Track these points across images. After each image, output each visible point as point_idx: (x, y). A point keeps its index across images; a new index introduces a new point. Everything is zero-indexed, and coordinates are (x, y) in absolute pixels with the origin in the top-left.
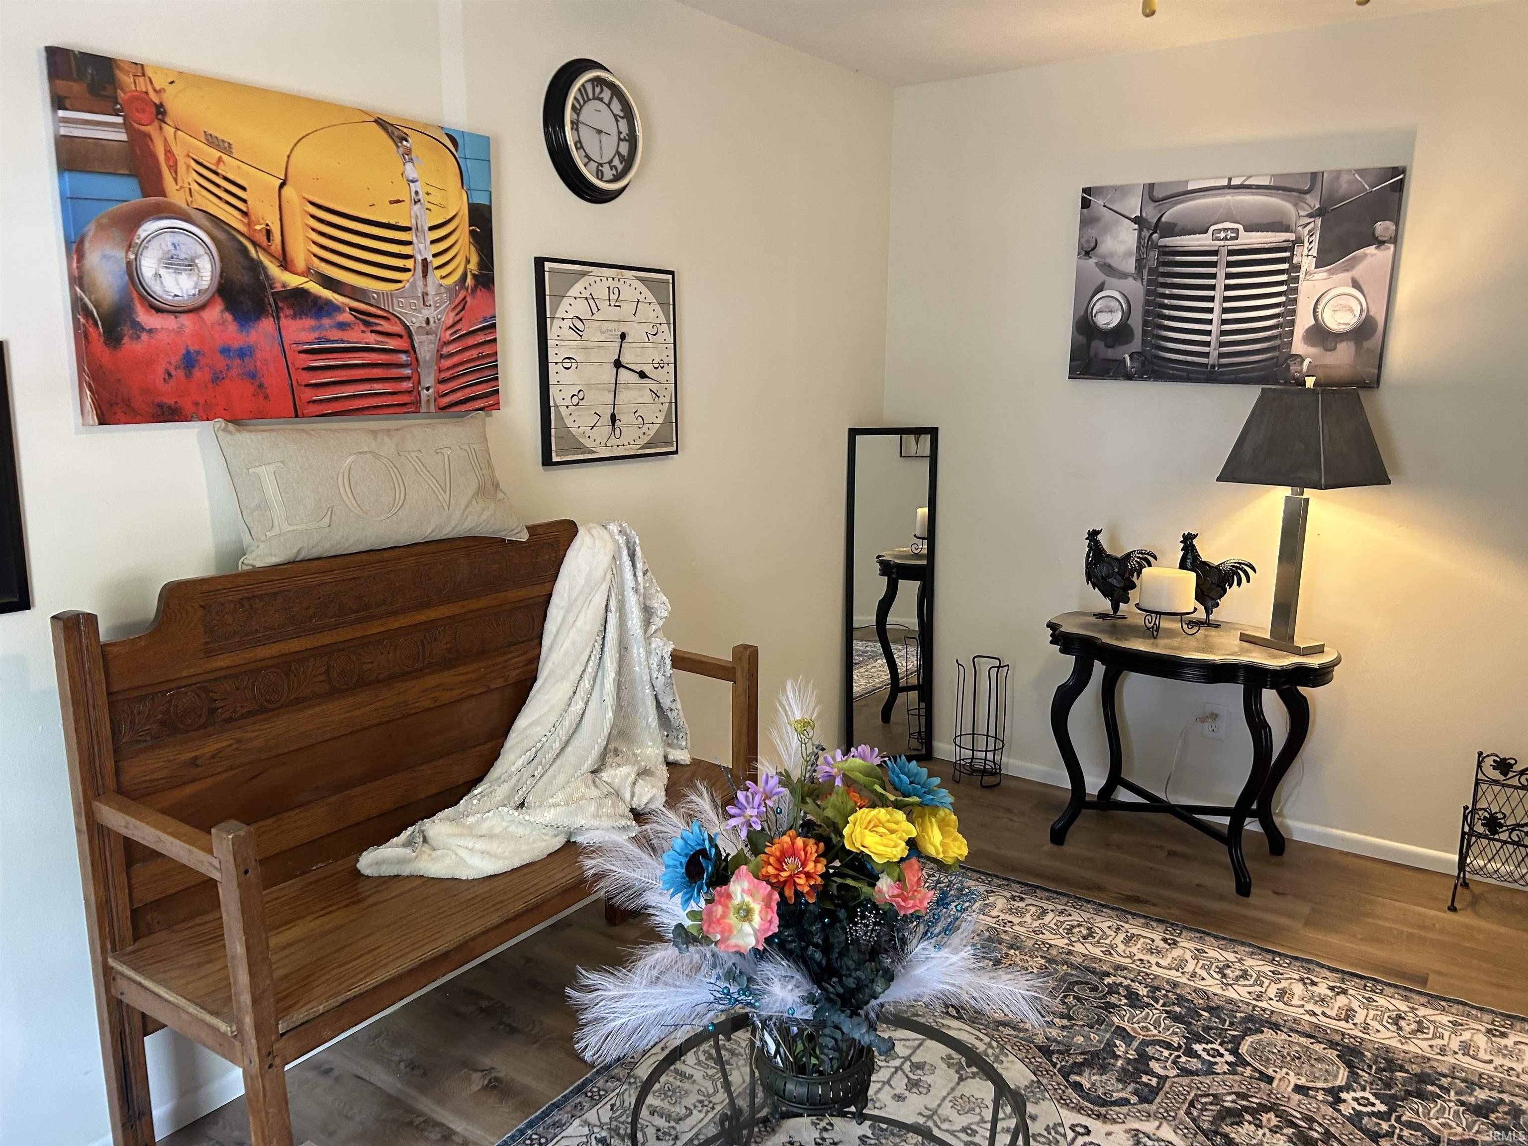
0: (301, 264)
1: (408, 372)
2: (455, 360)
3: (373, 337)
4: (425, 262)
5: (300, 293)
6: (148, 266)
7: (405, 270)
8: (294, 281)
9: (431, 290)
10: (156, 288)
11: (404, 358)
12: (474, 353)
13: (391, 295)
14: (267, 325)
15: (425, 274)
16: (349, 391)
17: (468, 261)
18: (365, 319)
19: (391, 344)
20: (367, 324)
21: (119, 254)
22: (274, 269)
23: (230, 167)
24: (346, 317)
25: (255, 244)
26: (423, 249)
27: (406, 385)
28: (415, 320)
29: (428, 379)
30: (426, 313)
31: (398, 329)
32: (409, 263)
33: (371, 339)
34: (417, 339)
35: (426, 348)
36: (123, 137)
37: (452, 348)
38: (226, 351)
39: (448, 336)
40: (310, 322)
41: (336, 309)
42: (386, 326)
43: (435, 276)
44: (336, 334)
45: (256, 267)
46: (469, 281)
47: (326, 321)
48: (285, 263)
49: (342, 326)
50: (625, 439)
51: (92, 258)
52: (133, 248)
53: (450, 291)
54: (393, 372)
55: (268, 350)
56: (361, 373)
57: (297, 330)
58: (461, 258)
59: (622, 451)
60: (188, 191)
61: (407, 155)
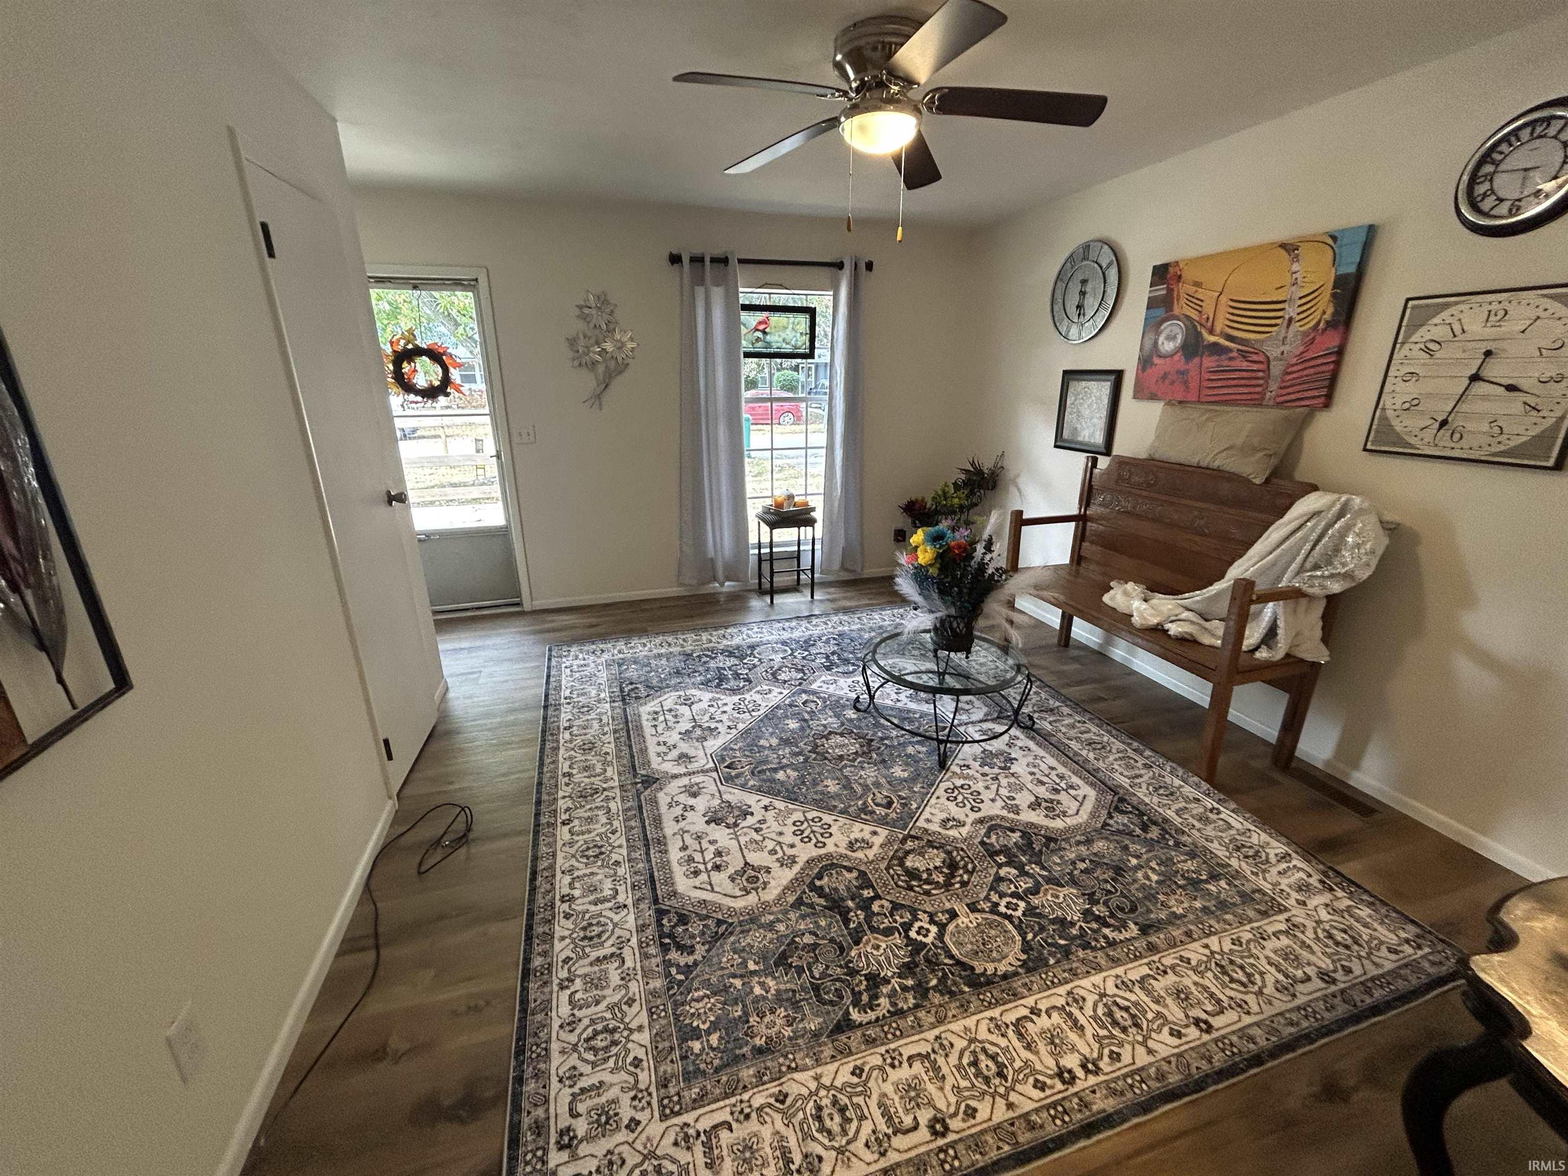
0: (1218, 329)
1: (1261, 382)
2: (1295, 376)
3: (1245, 364)
4: (1291, 319)
5: (1215, 344)
6: (1161, 340)
7: (1276, 325)
8: (1212, 339)
9: (1290, 335)
10: (1161, 348)
11: (1261, 374)
12: (1312, 371)
13: (1262, 342)
14: (1196, 360)
15: (1289, 325)
16: (1226, 391)
17: (1324, 313)
18: (1243, 355)
19: (1255, 367)
20: (1244, 357)
21: (1153, 337)
22: (1206, 335)
23: (1200, 294)
24: (1234, 354)
25: (1201, 325)
26: (1291, 311)
27: (1259, 389)
28: (1273, 352)
29: (1274, 386)
30: (1282, 348)
31: (1262, 358)
32: (1278, 321)
33: (1245, 365)
34: (1272, 363)
35: (1276, 369)
36: (1164, 292)
37: (1295, 368)
38: (1178, 372)
39: (1294, 361)
40: (1216, 358)
41: (1231, 350)
42: (1255, 358)
43: (1295, 326)
44: (1226, 363)
45: (1199, 334)
46: (1322, 325)
47: (1223, 357)
48: (1211, 332)
49: (1231, 359)
50: (1464, 443)
51: (1146, 338)
52: (1158, 334)
53: (1305, 334)
54: (1254, 382)
55: (1193, 373)
56: (1235, 382)
57: (1209, 362)
58: (1319, 312)
59: (1456, 454)
60: (1181, 307)
61: (1296, 259)
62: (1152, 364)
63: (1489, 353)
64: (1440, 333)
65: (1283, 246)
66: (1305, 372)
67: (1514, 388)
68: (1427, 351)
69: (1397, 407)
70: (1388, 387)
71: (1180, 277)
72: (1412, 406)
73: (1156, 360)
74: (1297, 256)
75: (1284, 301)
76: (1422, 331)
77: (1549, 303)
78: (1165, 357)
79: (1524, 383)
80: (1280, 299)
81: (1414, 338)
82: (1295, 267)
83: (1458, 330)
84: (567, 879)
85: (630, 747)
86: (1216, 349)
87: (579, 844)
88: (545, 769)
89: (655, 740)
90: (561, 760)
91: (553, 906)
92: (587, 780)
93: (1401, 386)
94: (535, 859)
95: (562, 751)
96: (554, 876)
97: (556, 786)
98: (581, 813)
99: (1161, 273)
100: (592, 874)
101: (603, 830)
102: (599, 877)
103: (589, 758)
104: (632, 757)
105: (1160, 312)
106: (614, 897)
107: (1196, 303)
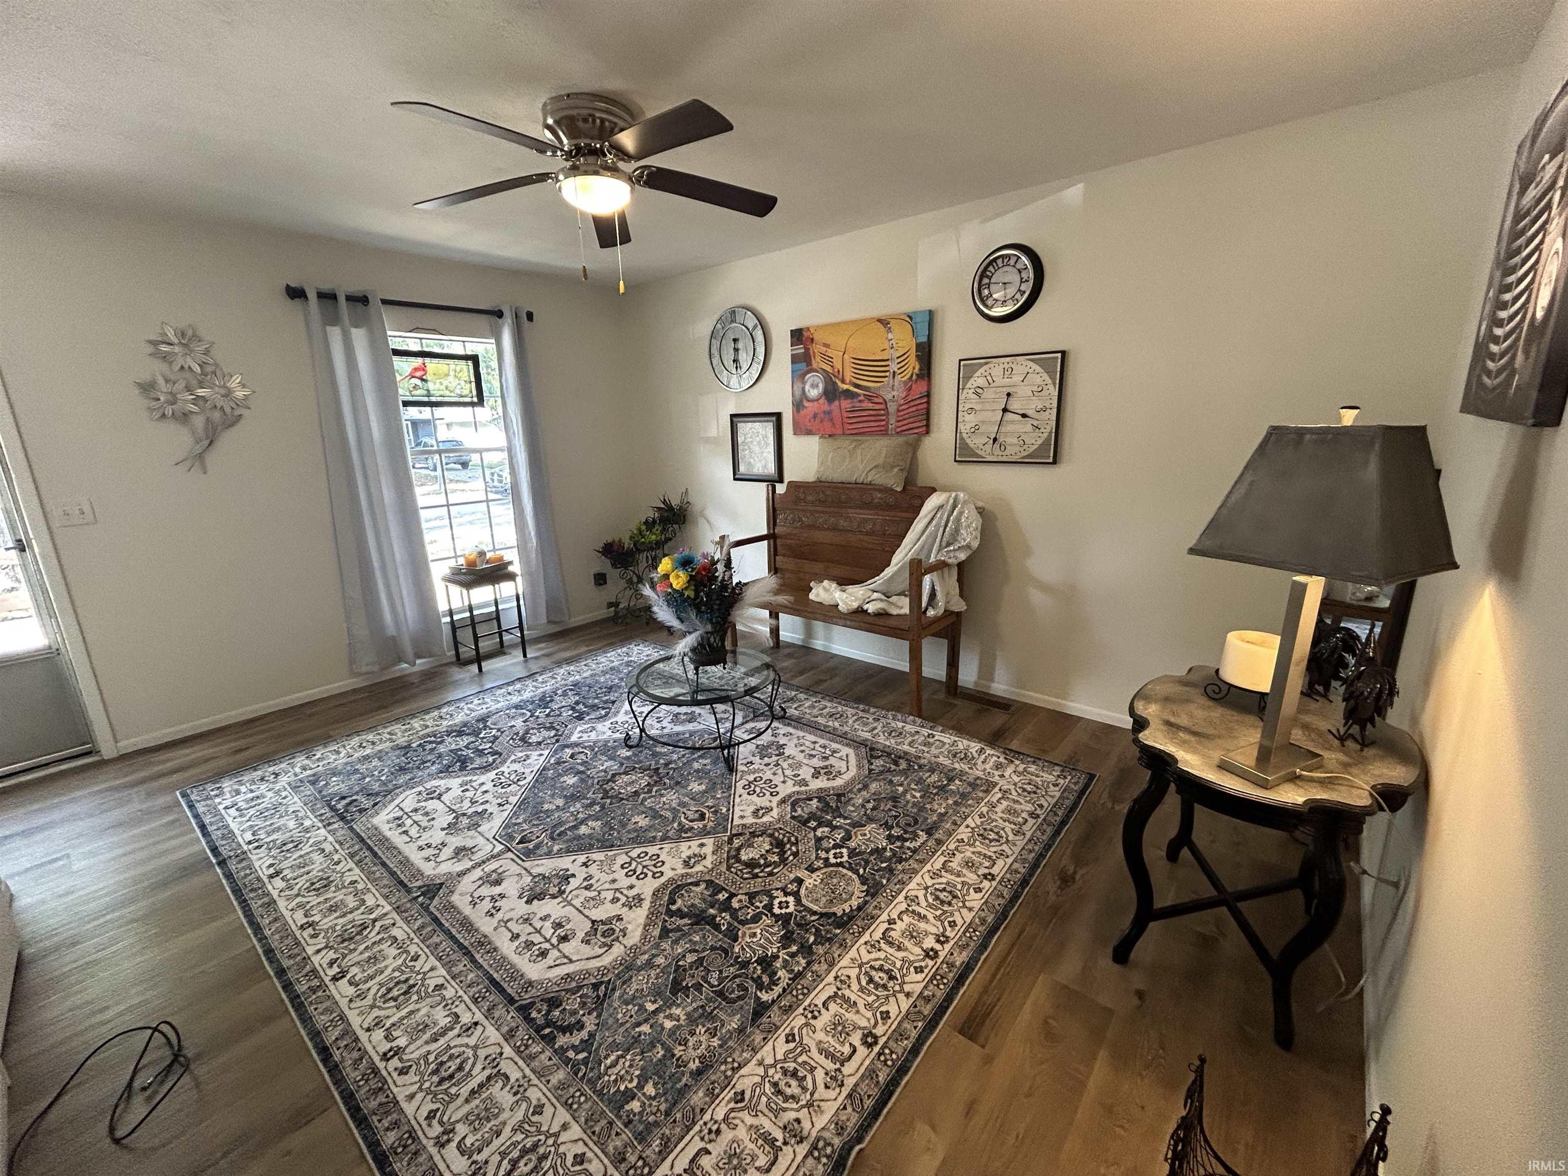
0: (848, 381)
1: (884, 418)
2: (905, 412)
3: (871, 405)
4: (894, 372)
5: (847, 390)
6: (807, 388)
7: (886, 377)
8: (845, 387)
9: (896, 384)
10: (808, 394)
11: (883, 412)
12: (914, 409)
13: (879, 388)
14: (836, 403)
15: (894, 377)
16: (861, 425)
17: (914, 368)
18: (869, 398)
19: (878, 407)
20: (869, 400)
21: (800, 385)
22: (839, 383)
23: (830, 352)
24: (862, 398)
25: (835, 376)
26: (894, 367)
27: (883, 423)
28: (888, 397)
29: (892, 420)
30: (893, 393)
31: (881, 400)
32: (887, 374)
34: (888, 404)
35: (892, 408)
36: (803, 351)
37: (903, 407)
38: (825, 413)
39: (902, 402)
40: (850, 401)
41: (859, 395)
42: (876, 400)
43: (898, 378)
44: (858, 404)
45: (835, 383)
46: (914, 377)
47: (855, 400)
48: (843, 381)
49: (860, 401)
50: (1007, 452)
51: (795, 388)
52: (804, 383)
53: (905, 383)
54: (877, 418)
55: (836, 413)
56: (864, 419)
57: (846, 404)
58: (911, 369)
59: (1005, 459)
60: (817, 362)
61: (889, 330)
62: (804, 407)
63: (1009, 395)
64: (981, 382)
65: (879, 321)
66: (911, 410)
67: (1024, 416)
68: (976, 393)
69: (968, 431)
70: (961, 418)
71: (812, 340)
72: (976, 429)
73: (806, 404)
74: (890, 328)
75: (888, 360)
76: (972, 381)
77: (1031, 364)
78: (813, 401)
79: (1030, 413)
80: (885, 358)
81: (968, 385)
82: (890, 336)
83: (991, 381)
84: (379, 1034)
85: (384, 864)
86: (848, 394)
87: (373, 991)
88: (267, 932)
89: (414, 846)
90: (287, 914)
91: (375, 1071)
92: (341, 921)
93: (968, 418)
94: (315, 1035)
95: (282, 904)
96: (357, 1040)
97: (298, 944)
99: (797, 336)
100: (412, 1012)
101: (400, 962)
102: (423, 1011)
103: (330, 895)
104: (393, 874)
105: (803, 366)
106: (457, 1022)
107: (829, 359)
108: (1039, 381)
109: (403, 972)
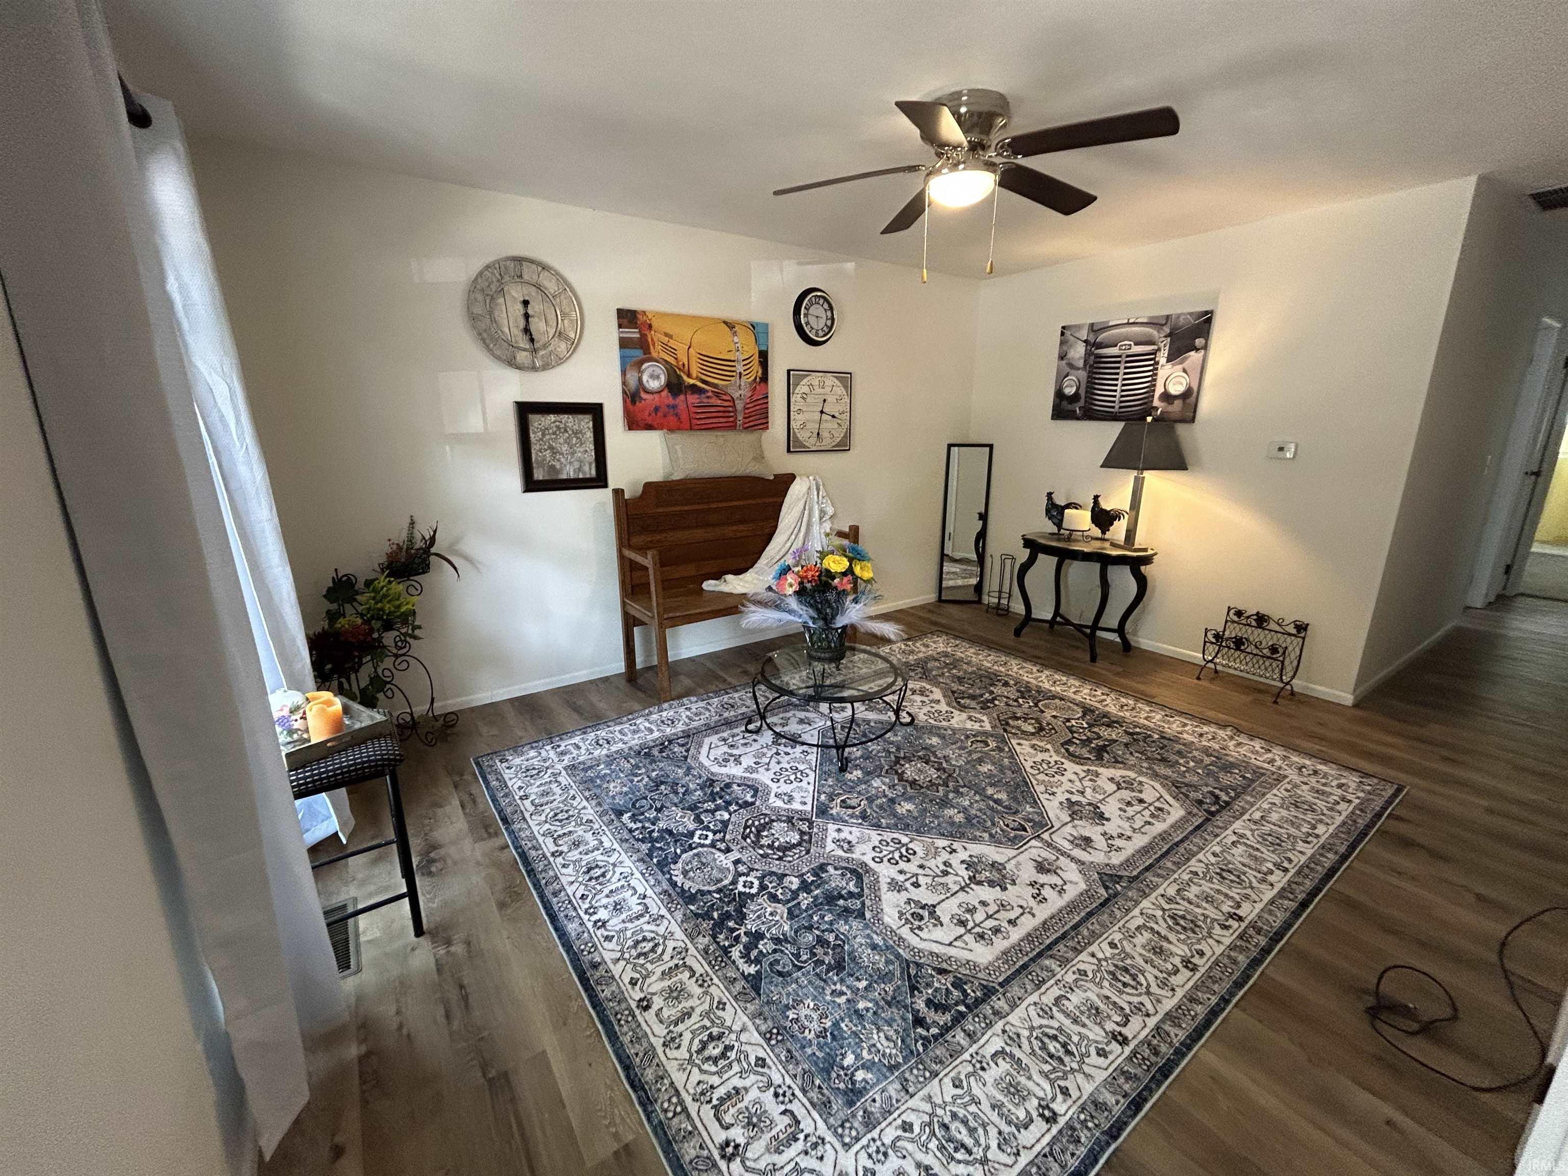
0: (694, 375)
1: (732, 414)
2: (751, 410)
4: (740, 373)
5: (694, 386)
6: (645, 378)
7: (733, 376)
8: (691, 381)
9: (742, 384)
10: (647, 385)
11: (731, 409)
13: (726, 386)
14: (682, 397)
15: (740, 377)
16: (710, 421)
17: (758, 372)
18: (717, 395)
19: (727, 404)
21: (636, 375)
22: (685, 378)
23: (672, 343)
24: (710, 394)
25: (680, 369)
26: (740, 368)
27: (731, 419)
28: (736, 395)
29: (740, 417)
30: (740, 392)
31: (729, 398)
32: (734, 374)
33: (719, 402)
34: (736, 402)
35: (740, 406)
36: (638, 336)
37: (750, 406)
38: (668, 406)
39: (748, 401)
40: (697, 396)
41: (706, 391)
42: (724, 397)
43: (744, 378)
44: (705, 400)
45: (679, 377)
46: (758, 379)
47: (703, 396)
48: (689, 376)
49: (708, 397)
50: (824, 443)
51: (628, 376)
52: (641, 372)
53: (750, 384)
54: (727, 414)
55: (682, 406)
56: (715, 414)
57: (693, 399)
58: (755, 371)
59: (823, 448)
60: (657, 351)
61: (735, 334)
62: (641, 399)
63: (825, 401)
64: (806, 389)
65: (725, 323)
66: (758, 407)
67: (833, 416)
68: (803, 398)
69: (798, 427)
70: (792, 417)
71: (650, 326)
72: (804, 426)
73: (643, 395)
74: (735, 332)
75: (734, 361)
76: (798, 388)
77: (835, 380)
78: (652, 393)
79: (837, 414)
80: (733, 359)
81: (796, 391)
82: (736, 339)
83: (812, 389)
86: (694, 389)
87: (1239, 891)
93: (798, 417)
98: (1212, 912)
99: (627, 317)
105: (638, 353)
107: (673, 352)
108: (840, 392)
109: (1211, 878)
